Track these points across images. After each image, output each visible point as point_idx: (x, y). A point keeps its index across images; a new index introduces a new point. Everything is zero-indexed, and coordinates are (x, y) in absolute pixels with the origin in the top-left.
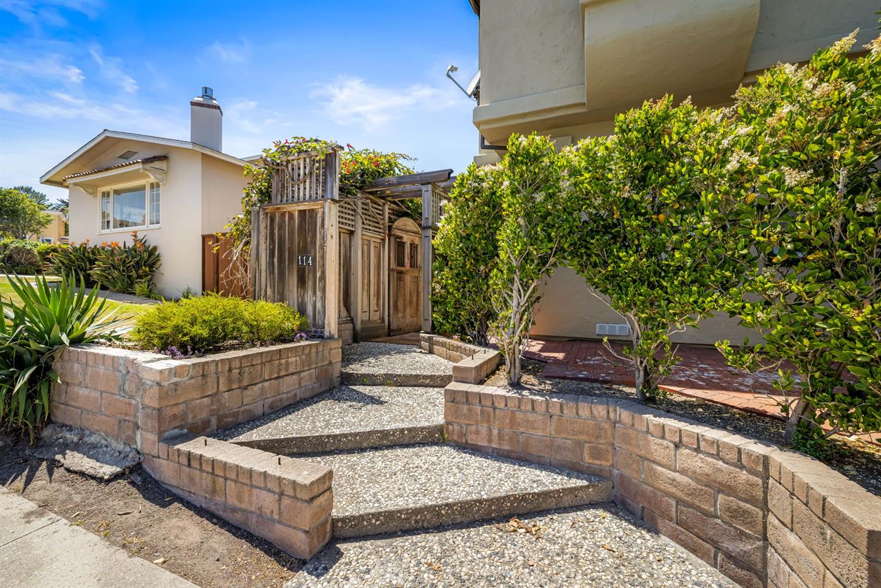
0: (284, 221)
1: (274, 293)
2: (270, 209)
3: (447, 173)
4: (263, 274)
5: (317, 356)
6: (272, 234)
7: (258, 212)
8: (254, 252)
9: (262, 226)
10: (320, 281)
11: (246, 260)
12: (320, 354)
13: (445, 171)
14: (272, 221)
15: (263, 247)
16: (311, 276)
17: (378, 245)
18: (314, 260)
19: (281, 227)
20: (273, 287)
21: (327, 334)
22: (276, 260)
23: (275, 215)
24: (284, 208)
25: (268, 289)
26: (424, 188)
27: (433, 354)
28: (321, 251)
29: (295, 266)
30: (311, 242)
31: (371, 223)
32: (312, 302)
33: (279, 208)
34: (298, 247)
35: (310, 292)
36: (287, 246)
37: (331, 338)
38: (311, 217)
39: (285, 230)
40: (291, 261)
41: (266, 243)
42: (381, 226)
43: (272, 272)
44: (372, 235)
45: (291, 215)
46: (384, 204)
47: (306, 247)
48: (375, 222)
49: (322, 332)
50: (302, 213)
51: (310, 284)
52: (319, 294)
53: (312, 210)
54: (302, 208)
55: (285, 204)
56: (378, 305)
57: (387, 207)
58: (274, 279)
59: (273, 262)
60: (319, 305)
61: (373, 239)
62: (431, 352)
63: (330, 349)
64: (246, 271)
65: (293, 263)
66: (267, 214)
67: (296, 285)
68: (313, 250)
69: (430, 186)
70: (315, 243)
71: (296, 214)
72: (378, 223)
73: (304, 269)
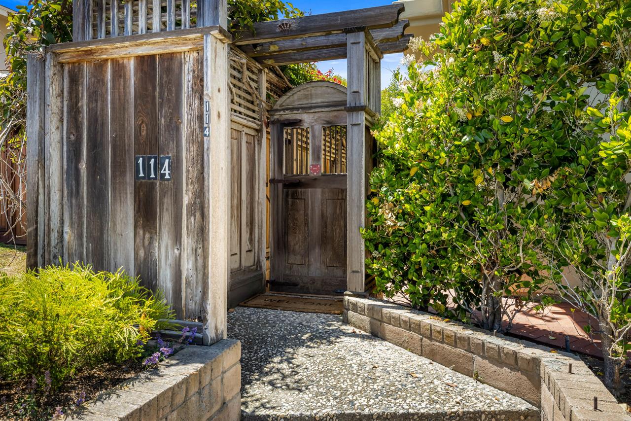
0: (102, 82)
1: (80, 236)
2: (69, 53)
3: (396, 10)
4: (55, 197)
5: (200, 400)
6: (74, 110)
7: (43, 61)
8: (32, 149)
9: (52, 91)
10: (191, 213)
11: (13, 165)
12: (206, 392)
13: (392, 6)
14: (74, 80)
15: (54, 138)
16: (168, 201)
17: (251, 139)
18: (176, 167)
19: (95, 95)
20: (77, 225)
21: (210, 334)
22: (83, 166)
23: (80, 70)
24: (102, 52)
25: (67, 229)
26: (350, 38)
27: (384, 339)
28: (194, 148)
29: (129, 178)
30: (168, 126)
31: (242, 102)
32: (170, 260)
33: (90, 53)
34: (136, 137)
35: (166, 238)
36: (110, 136)
37: (218, 341)
38: (168, 71)
39: (104, 101)
40: (119, 167)
41: (60, 128)
42: (256, 109)
43: (74, 193)
44: (245, 122)
45: (119, 68)
46: (260, 71)
47: (157, 140)
48: (248, 101)
49: (200, 329)
50: (146, 63)
51: (165, 219)
52: (187, 241)
53: (169, 58)
54: (145, 50)
55: (105, 42)
56: (251, 240)
57: (264, 77)
58: (79, 207)
59: (77, 171)
60: (188, 266)
61: (246, 130)
62: (376, 335)
63: (223, 373)
64: (14, 187)
65: (123, 174)
66: (62, 65)
67: (131, 221)
68: (173, 145)
69: (362, 34)
70: (178, 129)
71: (131, 65)
72: (252, 103)
73: (151, 187)
